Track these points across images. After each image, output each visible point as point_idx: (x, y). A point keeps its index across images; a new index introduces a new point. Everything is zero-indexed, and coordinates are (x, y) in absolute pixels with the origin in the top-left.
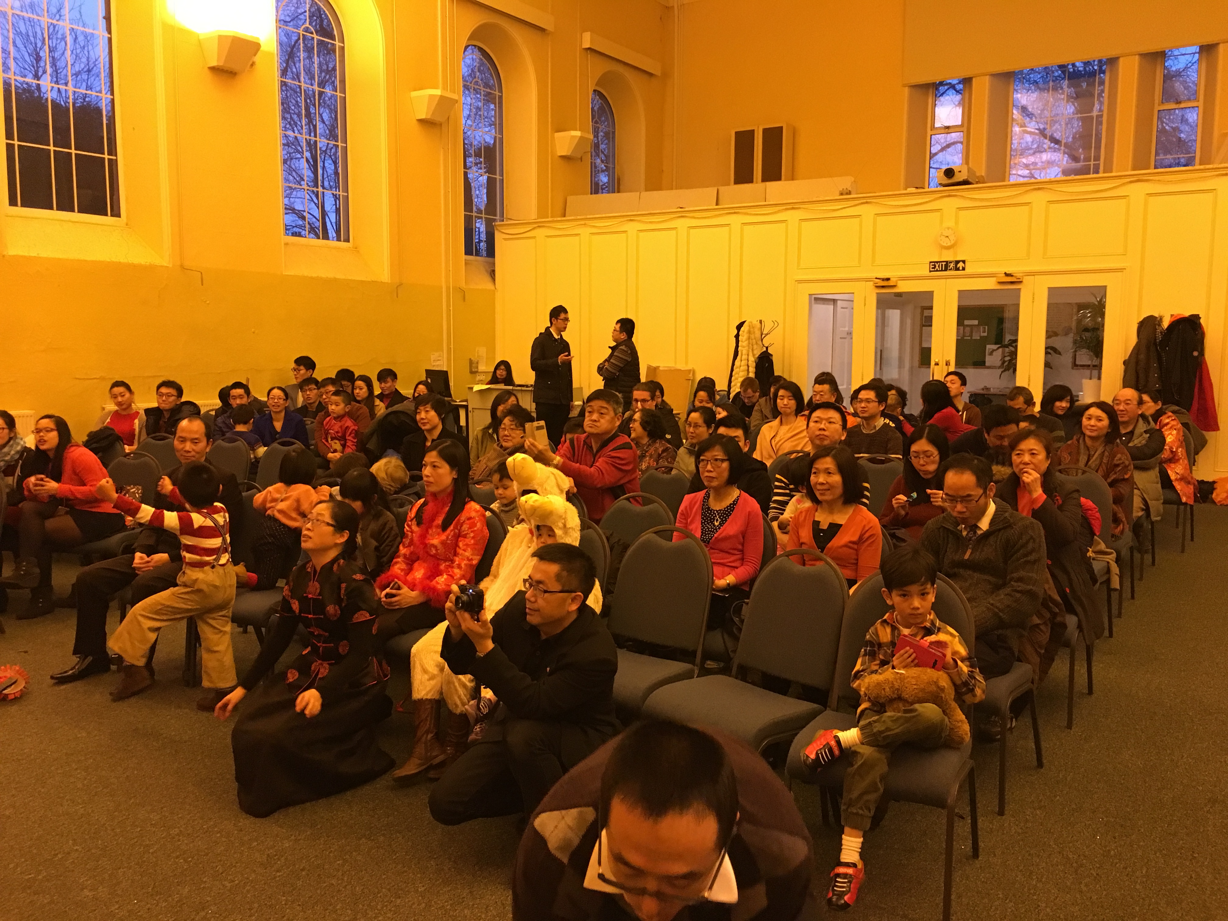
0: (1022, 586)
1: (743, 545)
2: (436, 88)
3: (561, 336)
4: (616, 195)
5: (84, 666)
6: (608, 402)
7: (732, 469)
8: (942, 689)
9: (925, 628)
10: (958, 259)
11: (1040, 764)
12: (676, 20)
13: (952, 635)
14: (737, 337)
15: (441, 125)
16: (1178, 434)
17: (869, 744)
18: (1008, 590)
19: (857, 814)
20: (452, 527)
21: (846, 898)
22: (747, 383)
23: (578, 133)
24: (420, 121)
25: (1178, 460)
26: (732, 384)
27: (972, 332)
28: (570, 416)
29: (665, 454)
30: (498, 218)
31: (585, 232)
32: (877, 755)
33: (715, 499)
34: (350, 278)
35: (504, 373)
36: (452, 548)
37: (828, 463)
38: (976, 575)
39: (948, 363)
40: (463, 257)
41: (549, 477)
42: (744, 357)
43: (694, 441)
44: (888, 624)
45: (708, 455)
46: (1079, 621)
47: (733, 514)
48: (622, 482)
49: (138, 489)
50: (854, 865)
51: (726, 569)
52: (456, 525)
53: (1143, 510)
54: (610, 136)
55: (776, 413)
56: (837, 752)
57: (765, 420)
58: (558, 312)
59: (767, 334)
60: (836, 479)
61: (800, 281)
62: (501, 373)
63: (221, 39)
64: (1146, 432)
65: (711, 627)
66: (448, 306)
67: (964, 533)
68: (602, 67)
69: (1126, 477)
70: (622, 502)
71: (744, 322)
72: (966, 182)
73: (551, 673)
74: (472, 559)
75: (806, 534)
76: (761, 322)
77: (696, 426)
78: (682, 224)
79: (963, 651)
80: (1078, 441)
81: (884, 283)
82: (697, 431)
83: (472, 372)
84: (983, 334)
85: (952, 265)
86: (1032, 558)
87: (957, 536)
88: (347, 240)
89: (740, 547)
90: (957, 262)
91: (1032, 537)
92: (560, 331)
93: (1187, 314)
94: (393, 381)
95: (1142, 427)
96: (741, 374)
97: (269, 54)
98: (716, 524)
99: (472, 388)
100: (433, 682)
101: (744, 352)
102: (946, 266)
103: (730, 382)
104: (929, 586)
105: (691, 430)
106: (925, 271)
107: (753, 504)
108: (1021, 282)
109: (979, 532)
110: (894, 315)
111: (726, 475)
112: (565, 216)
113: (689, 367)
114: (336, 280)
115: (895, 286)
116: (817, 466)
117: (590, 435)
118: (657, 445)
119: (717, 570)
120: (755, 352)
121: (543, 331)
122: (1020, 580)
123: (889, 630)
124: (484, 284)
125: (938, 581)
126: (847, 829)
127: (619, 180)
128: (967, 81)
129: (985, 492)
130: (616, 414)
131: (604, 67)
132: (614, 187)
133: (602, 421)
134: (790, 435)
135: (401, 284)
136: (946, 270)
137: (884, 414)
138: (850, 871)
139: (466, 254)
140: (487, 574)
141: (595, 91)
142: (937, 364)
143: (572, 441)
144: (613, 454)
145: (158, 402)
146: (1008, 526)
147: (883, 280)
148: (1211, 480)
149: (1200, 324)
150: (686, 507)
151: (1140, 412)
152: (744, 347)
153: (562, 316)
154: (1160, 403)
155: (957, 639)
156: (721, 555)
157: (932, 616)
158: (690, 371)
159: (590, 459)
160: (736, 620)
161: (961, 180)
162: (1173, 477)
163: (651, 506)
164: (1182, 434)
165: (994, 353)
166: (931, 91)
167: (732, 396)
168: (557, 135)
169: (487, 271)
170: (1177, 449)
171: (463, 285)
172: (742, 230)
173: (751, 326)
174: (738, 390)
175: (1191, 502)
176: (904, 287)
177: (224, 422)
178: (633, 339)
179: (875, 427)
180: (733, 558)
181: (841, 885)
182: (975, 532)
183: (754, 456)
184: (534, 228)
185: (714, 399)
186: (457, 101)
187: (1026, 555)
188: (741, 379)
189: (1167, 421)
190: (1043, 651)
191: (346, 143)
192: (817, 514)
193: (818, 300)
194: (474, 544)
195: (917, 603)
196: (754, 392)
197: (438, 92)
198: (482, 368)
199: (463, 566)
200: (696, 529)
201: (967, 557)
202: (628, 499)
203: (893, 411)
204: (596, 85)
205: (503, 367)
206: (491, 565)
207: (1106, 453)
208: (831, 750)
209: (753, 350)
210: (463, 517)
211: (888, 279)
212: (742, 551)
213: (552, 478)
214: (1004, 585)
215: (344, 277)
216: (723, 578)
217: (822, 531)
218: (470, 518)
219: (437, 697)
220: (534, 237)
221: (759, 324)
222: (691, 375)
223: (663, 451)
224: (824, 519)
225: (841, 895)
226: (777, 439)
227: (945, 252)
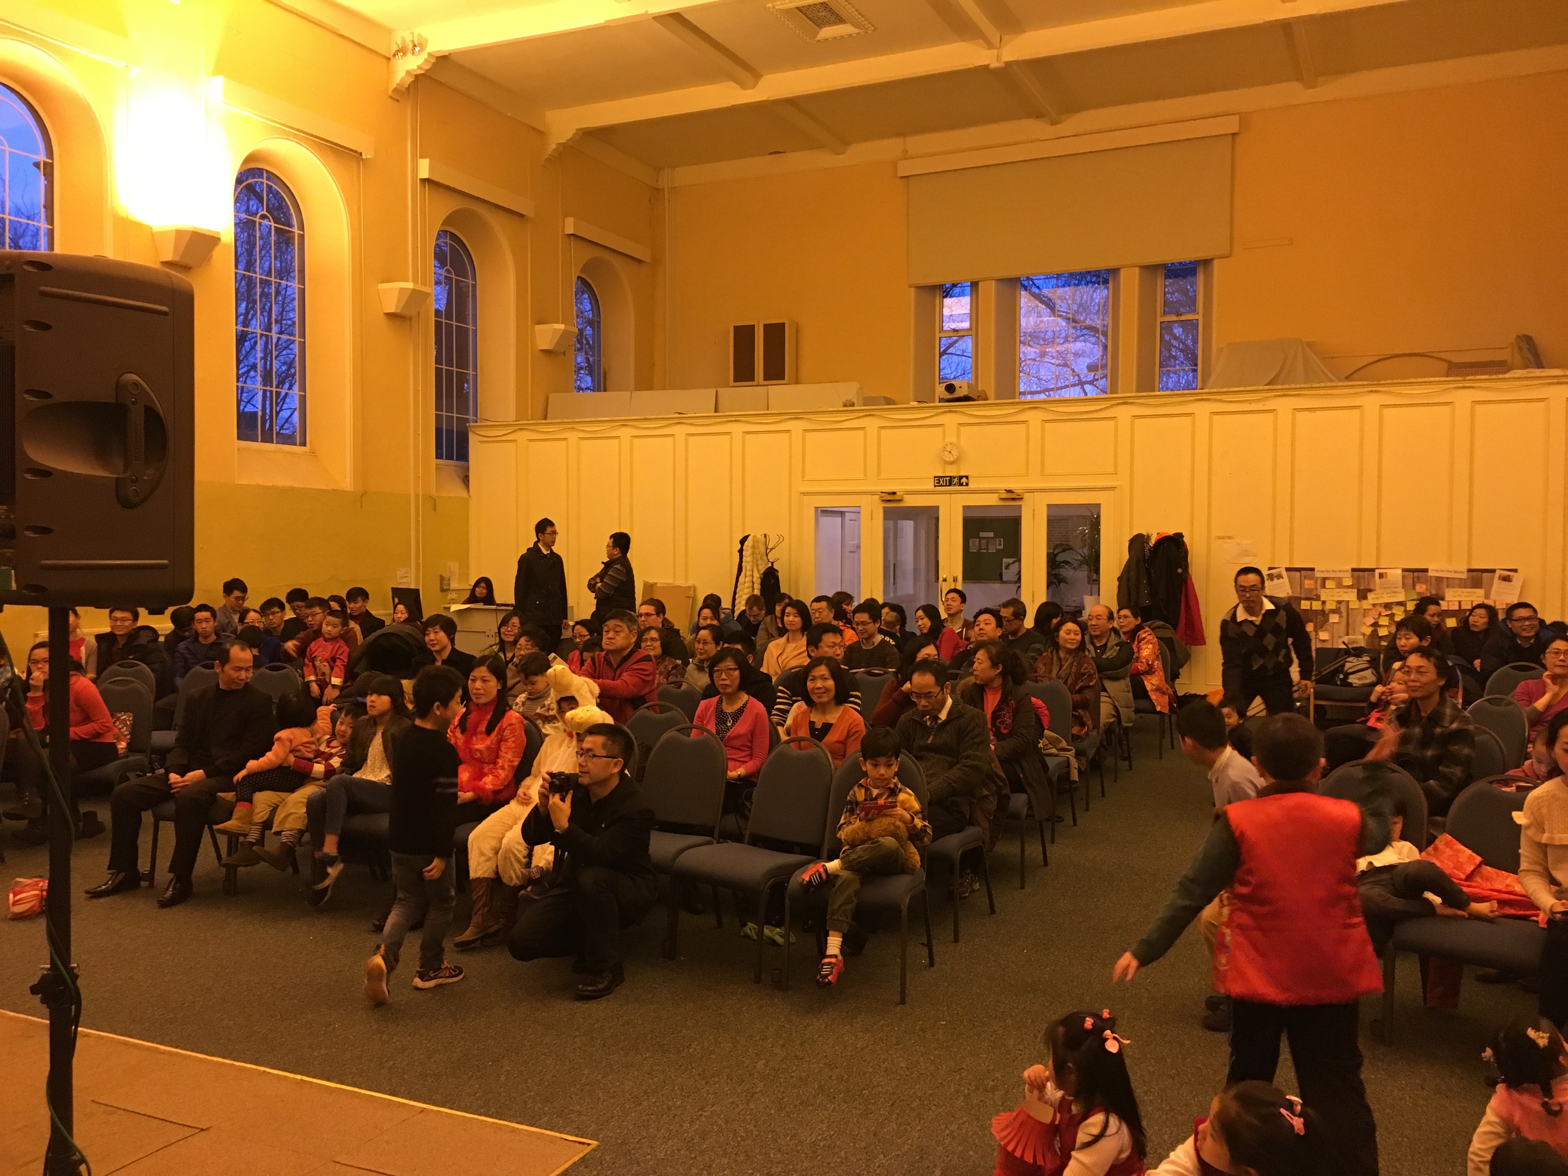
0: (969, 762)
1: (751, 742)
2: (406, 280)
3: (551, 550)
4: (602, 394)
5: (117, 881)
6: (622, 620)
7: (742, 675)
8: (898, 828)
9: (890, 788)
10: (962, 474)
11: (993, 911)
12: (667, 204)
13: (909, 794)
14: (741, 551)
15: (411, 318)
16: (1154, 647)
17: (846, 869)
18: (959, 766)
19: (838, 920)
20: (495, 733)
21: (829, 978)
22: (752, 601)
23: (562, 327)
24: (388, 315)
25: (1154, 672)
26: (737, 602)
27: (987, 545)
28: (562, 638)
29: (674, 671)
30: (471, 417)
31: (572, 436)
32: (852, 876)
33: (728, 703)
34: (308, 486)
35: (484, 591)
36: (495, 753)
37: (822, 670)
38: (937, 756)
39: (955, 580)
40: (433, 461)
41: (582, 685)
42: (749, 573)
43: (703, 657)
44: (862, 786)
45: (722, 666)
46: (1029, 799)
47: (743, 715)
48: (643, 693)
49: (129, 716)
50: (836, 956)
51: (738, 764)
52: (498, 733)
53: (1114, 716)
54: (595, 323)
55: (782, 631)
56: (824, 876)
57: (771, 637)
58: (544, 527)
59: (772, 549)
60: (830, 683)
61: (805, 494)
62: (481, 591)
63: (179, 233)
64: (1117, 645)
65: (726, 811)
66: (417, 515)
67: (928, 723)
68: (587, 254)
69: (1091, 684)
70: (642, 711)
71: (747, 537)
72: (967, 398)
73: (606, 828)
74: (513, 761)
75: (804, 732)
76: (765, 535)
77: (705, 642)
78: (679, 431)
79: (917, 806)
80: (1052, 653)
81: (890, 497)
82: (706, 648)
83: (442, 590)
84: (998, 547)
85: (956, 480)
86: (977, 740)
87: (923, 725)
88: (304, 444)
89: (749, 744)
90: (961, 478)
91: (977, 724)
92: (549, 546)
93: (1171, 532)
94: (364, 601)
95: (1113, 640)
96: (746, 591)
97: (226, 246)
98: (729, 724)
99: (449, 608)
100: (488, 863)
101: (749, 568)
102: (950, 481)
103: (734, 599)
104: (893, 759)
105: (701, 646)
106: (930, 486)
107: (760, 707)
108: (1021, 499)
109: (940, 722)
110: (908, 526)
111: (737, 681)
112: (546, 419)
113: (690, 583)
114: (292, 489)
115: (900, 500)
116: (813, 674)
117: (609, 652)
118: (667, 663)
119: (731, 764)
120: (760, 568)
121: (531, 546)
122: (968, 757)
123: (863, 791)
124: (456, 491)
125: (901, 755)
126: (831, 933)
127: (605, 373)
128: (974, 285)
129: (942, 690)
130: (630, 631)
131: (588, 254)
132: (600, 384)
133: (618, 638)
134: (796, 653)
135: (365, 493)
136: (950, 485)
137: (881, 631)
138: (833, 960)
139: (437, 458)
140: (529, 774)
141: (579, 277)
142: (945, 580)
143: (593, 659)
144: (635, 667)
145: (112, 627)
146: (961, 716)
147: (889, 494)
148: (1202, 694)
149: (1183, 542)
150: (702, 711)
151: (1111, 627)
152: (748, 562)
153: (549, 530)
154: (1139, 618)
155: (913, 798)
156: (734, 751)
157: (896, 780)
158: (690, 588)
159: (610, 673)
160: (747, 804)
161: (962, 395)
162: (1149, 687)
163: (669, 713)
164: (1157, 647)
165: (1011, 567)
166: (938, 292)
167: (736, 614)
168: (538, 327)
169: (458, 476)
170: (1153, 662)
171: (434, 493)
172: (744, 438)
173: (755, 541)
174: (743, 608)
175: (1166, 710)
176: (911, 501)
177: (187, 648)
178: (628, 555)
179: (873, 643)
180: (743, 754)
181: (826, 970)
182: (936, 722)
183: (761, 670)
184: (515, 431)
185: (719, 616)
186: (428, 294)
187: (973, 738)
188: (746, 597)
189: (1144, 635)
190: (992, 818)
191: (304, 338)
192: (812, 715)
193: (825, 512)
194: (515, 748)
195: (882, 770)
196: (761, 610)
197: (410, 285)
198: (454, 585)
199: (506, 766)
200: (712, 727)
201: (929, 741)
202: (648, 708)
203: (892, 628)
204: (581, 271)
205: (483, 585)
206: (532, 766)
207: (1075, 664)
208: (820, 875)
209: (757, 566)
210: (505, 722)
211: (894, 493)
212: (751, 748)
213: (586, 685)
214: (957, 763)
215: (301, 486)
216: (735, 770)
217: (817, 730)
218: (511, 725)
219: (492, 876)
220: (515, 441)
221: (763, 539)
222: (692, 592)
223: (673, 668)
224: (818, 719)
225: (826, 976)
226: (784, 656)
227: (948, 467)
